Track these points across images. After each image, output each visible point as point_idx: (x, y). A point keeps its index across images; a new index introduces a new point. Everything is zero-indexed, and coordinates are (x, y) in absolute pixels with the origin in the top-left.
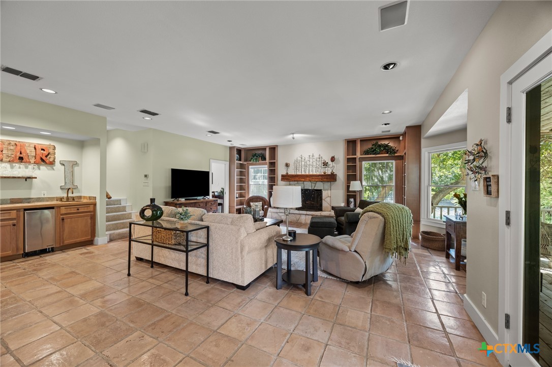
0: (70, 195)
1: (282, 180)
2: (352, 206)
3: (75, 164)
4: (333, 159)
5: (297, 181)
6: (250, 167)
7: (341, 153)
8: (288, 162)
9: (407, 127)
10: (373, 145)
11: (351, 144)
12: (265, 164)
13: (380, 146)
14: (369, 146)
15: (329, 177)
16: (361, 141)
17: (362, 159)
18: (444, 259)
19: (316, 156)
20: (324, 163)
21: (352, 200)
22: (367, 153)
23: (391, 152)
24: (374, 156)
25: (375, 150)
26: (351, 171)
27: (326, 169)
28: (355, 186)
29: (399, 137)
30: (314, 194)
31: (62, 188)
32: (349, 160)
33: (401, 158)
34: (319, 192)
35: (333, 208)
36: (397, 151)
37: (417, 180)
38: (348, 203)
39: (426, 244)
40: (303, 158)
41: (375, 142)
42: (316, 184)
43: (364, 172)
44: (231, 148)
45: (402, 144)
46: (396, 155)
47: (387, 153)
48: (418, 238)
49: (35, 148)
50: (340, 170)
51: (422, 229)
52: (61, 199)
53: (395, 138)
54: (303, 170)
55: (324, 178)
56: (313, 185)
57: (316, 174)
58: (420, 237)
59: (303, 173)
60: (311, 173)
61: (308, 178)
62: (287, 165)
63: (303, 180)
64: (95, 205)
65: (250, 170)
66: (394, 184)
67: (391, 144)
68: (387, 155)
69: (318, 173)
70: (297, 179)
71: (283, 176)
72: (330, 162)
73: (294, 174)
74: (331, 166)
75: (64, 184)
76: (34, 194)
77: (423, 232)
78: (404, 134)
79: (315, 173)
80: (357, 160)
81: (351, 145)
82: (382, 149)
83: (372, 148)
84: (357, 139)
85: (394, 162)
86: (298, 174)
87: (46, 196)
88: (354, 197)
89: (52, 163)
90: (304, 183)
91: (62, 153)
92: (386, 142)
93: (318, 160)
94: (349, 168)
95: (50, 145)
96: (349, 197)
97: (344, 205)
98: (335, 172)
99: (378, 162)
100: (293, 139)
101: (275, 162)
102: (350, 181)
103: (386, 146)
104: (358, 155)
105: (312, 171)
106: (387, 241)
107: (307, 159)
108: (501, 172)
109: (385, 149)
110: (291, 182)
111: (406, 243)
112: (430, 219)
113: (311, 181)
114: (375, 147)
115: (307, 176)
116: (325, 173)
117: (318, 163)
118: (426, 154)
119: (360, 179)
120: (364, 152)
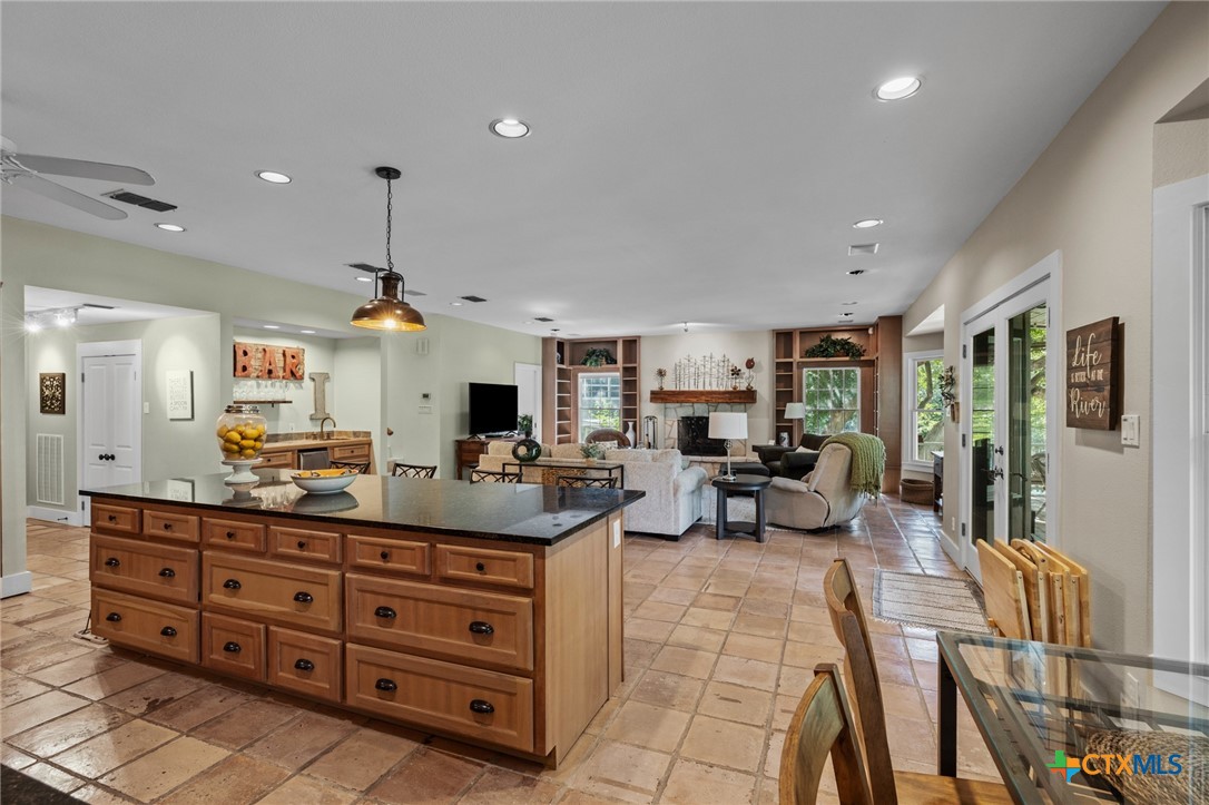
0: (326, 429)
1: (651, 401)
2: (785, 444)
3: (326, 377)
4: (750, 364)
5: (682, 402)
6: (580, 375)
7: (765, 354)
8: (662, 367)
9: (880, 318)
10: (822, 341)
11: (784, 338)
12: (617, 370)
13: (835, 343)
14: (815, 342)
15: (743, 396)
16: (801, 333)
17: (801, 365)
18: (932, 513)
19: (718, 357)
20: (732, 370)
21: (785, 435)
22: (810, 353)
23: (853, 355)
24: (825, 359)
25: (826, 349)
26: (782, 384)
27: (737, 380)
28: (795, 411)
29: (867, 330)
31: (312, 418)
32: (779, 366)
33: (871, 364)
35: (755, 449)
36: (864, 351)
37: (897, 402)
38: (779, 440)
39: (908, 498)
40: (693, 361)
41: (825, 335)
43: (805, 391)
44: (545, 341)
45: (872, 340)
46: (862, 358)
47: (847, 355)
48: (896, 492)
49: (284, 355)
50: (763, 383)
51: (904, 476)
52: (314, 436)
53: (861, 330)
54: (692, 382)
55: (735, 398)
57: (718, 390)
58: (901, 487)
59: (693, 388)
60: (708, 388)
61: (703, 398)
62: (661, 373)
63: (695, 400)
64: (370, 444)
65: (580, 380)
66: (859, 407)
67: (854, 339)
68: (847, 358)
69: (722, 389)
70: (682, 398)
71: (653, 393)
72: (744, 369)
73: (674, 389)
74: (747, 375)
75: (313, 412)
76: (282, 428)
77: (904, 480)
78: (875, 326)
79: (715, 388)
80: (795, 366)
81: (782, 338)
82: (838, 348)
83: (821, 346)
84: (795, 330)
85: (858, 371)
86: (682, 389)
87: (294, 431)
88: (790, 430)
89: (302, 378)
90: (693, 407)
91: (312, 362)
92: (845, 336)
93: (722, 364)
94: (779, 379)
95: (298, 348)
96: (779, 430)
97: (772, 443)
98: (755, 387)
99: (831, 369)
100: (686, 330)
101: (635, 368)
102: (781, 403)
103: (845, 343)
104: (797, 357)
105: (710, 384)
106: (855, 476)
107: (699, 363)
108: (960, 399)
109: (843, 348)
110: (668, 405)
111: (877, 480)
112: (915, 461)
113: (707, 402)
114: (826, 345)
115: (702, 393)
116: (735, 388)
117: (721, 370)
118: (910, 361)
119: (800, 401)
120: (807, 352)
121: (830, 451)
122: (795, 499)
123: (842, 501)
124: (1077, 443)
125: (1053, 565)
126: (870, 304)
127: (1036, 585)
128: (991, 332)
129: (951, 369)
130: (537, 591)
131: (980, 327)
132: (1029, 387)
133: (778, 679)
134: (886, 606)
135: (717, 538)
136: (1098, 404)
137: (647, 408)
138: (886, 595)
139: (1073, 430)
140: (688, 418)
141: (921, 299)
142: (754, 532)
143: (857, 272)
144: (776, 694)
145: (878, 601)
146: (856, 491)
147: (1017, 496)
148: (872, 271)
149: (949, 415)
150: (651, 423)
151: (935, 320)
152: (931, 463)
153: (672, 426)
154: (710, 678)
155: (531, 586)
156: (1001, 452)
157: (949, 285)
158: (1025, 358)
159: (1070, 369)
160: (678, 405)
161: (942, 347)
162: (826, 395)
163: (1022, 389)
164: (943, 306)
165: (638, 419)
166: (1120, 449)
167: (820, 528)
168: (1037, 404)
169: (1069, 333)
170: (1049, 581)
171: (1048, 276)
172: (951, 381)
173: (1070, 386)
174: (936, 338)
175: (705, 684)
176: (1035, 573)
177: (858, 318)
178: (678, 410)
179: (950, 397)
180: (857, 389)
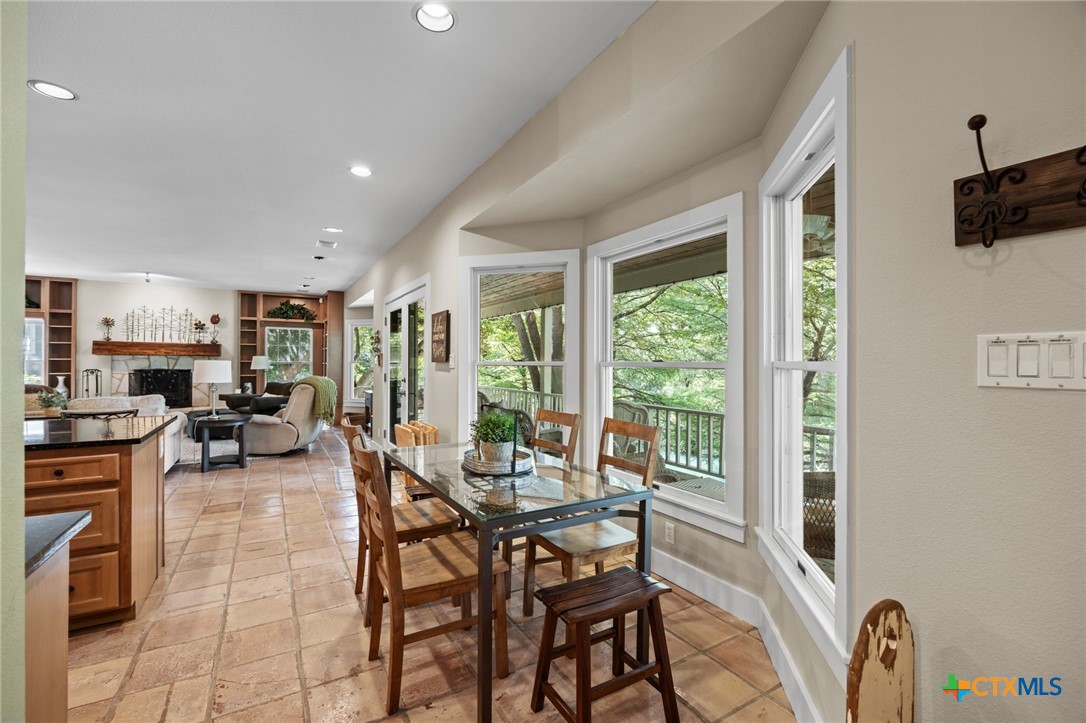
1: (94, 353)
2: (249, 392)
4: (215, 320)
5: (135, 354)
7: (230, 312)
8: (110, 316)
9: (329, 291)
10: (282, 304)
11: (248, 299)
12: (40, 316)
13: (293, 307)
14: (276, 305)
15: (208, 349)
16: (265, 296)
17: (264, 324)
19: (180, 310)
20: (196, 324)
21: (249, 385)
22: (271, 314)
23: (307, 318)
24: (284, 320)
25: (286, 312)
26: (246, 340)
27: (201, 334)
28: (260, 363)
29: (319, 299)
30: (176, 378)
32: (243, 323)
33: (321, 326)
34: (186, 375)
35: (222, 397)
36: (316, 316)
37: (340, 356)
38: (244, 389)
40: (150, 312)
41: (284, 300)
42: (177, 360)
43: (267, 345)
45: (322, 308)
46: (314, 322)
47: (303, 318)
48: (340, 424)
50: (228, 337)
51: (346, 409)
53: (314, 299)
54: (148, 333)
55: (199, 351)
56: (172, 363)
57: (178, 342)
59: (149, 340)
60: (167, 340)
61: (163, 350)
62: (108, 323)
63: (153, 352)
66: (311, 360)
67: (308, 306)
68: (303, 321)
69: (184, 342)
70: (135, 350)
71: (96, 343)
72: (209, 324)
73: (125, 340)
74: (212, 329)
77: (347, 414)
78: (325, 297)
79: (175, 341)
80: (258, 324)
82: (295, 311)
83: (281, 309)
84: (259, 293)
85: (311, 332)
86: (135, 340)
88: (253, 380)
90: (149, 360)
92: (301, 303)
93: (184, 318)
94: (243, 335)
96: (243, 380)
97: (238, 391)
98: (219, 340)
99: (289, 329)
100: (148, 281)
101: (70, 314)
102: (245, 357)
103: (300, 309)
104: (260, 317)
105: (171, 337)
106: (317, 408)
107: (157, 315)
108: (383, 352)
109: (299, 312)
110: (116, 357)
111: (332, 410)
112: (353, 401)
113: (166, 355)
114: (287, 309)
115: (161, 346)
116: (199, 342)
117: (183, 323)
118: (349, 326)
119: (263, 354)
120: (269, 313)
121: (299, 390)
122: (271, 430)
123: (308, 427)
124: (436, 370)
125: (426, 429)
126: (322, 281)
127: (419, 438)
128: (400, 311)
129: (378, 332)
130: (123, 482)
131: (394, 307)
132: (417, 349)
133: (286, 532)
134: (343, 485)
135: (203, 471)
136: (442, 349)
137: (85, 359)
138: (342, 480)
139: (434, 363)
140: (140, 371)
141: (359, 282)
142: (238, 461)
143: (319, 258)
144: (287, 539)
145: (339, 483)
146: (317, 419)
147: (412, 414)
148: (329, 259)
149: (377, 363)
150: (92, 378)
151: (367, 298)
152: (363, 400)
153: (121, 380)
154: (237, 545)
155: (118, 478)
156: (405, 381)
157: (376, 276)
158: (415, 328)
159: (433, 334)
160: (131, 357)
161: (372, 317)
162: (285, 351)
163: (415, 350)
164: (373, 291)
165: (72, 374)
166: (448, 370)
167: (291, 451)
168: (421, 360)
169: (433, 315)
170: (424, 436)
171: (425, 285)
172: (378, 340)
173: (433, 342)
174: (368, 311)
175: (235, 548)
176: (419, 432)
177: (313, 290)
178: (130, 363)
179: (377, 350)
180: (309, 346)
